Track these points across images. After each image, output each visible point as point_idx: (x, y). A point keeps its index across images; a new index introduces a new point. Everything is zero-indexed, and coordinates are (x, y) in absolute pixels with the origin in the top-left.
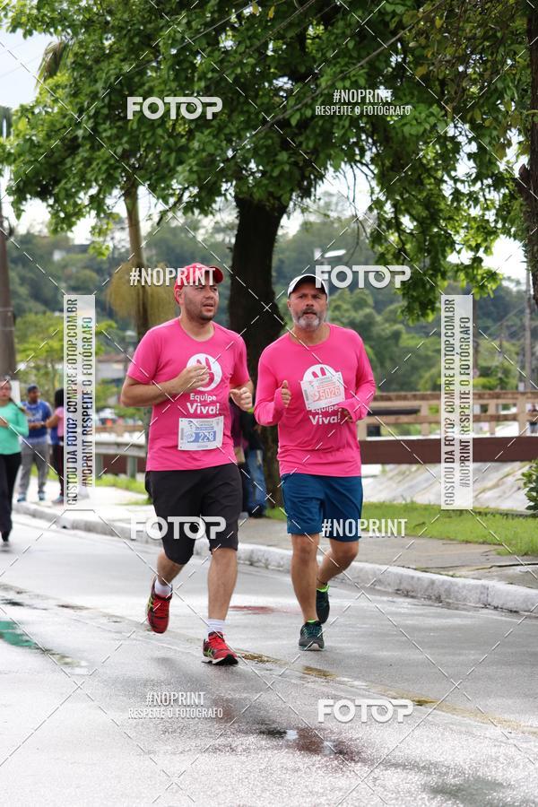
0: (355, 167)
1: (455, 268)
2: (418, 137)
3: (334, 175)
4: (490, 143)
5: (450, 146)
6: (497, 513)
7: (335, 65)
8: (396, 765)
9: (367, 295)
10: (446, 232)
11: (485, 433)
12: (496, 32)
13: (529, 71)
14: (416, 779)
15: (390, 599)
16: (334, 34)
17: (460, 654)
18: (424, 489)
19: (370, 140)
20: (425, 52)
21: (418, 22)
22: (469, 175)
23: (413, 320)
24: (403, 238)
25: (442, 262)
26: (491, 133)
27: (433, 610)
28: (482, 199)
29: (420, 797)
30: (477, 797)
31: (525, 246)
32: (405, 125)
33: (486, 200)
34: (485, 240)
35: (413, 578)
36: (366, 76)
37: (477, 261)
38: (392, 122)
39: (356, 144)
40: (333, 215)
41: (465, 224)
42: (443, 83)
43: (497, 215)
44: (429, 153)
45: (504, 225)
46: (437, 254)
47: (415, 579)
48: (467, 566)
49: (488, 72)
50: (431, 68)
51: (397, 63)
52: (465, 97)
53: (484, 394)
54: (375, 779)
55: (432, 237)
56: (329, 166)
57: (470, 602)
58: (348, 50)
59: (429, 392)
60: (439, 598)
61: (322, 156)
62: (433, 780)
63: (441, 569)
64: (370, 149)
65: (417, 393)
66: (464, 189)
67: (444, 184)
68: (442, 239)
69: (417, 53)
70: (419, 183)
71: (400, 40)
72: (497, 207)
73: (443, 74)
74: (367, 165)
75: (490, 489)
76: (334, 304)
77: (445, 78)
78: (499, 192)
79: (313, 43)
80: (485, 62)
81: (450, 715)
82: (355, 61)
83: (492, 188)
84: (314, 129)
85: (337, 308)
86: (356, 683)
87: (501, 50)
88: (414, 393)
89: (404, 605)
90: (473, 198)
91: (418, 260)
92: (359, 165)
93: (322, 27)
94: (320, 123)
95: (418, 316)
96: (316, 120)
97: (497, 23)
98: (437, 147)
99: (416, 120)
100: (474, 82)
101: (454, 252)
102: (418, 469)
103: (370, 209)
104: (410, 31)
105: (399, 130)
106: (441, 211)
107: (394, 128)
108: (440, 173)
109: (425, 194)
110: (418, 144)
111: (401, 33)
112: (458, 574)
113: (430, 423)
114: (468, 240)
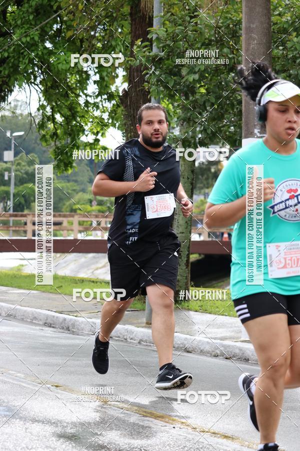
0: (31, 86)
1: (85, 145)
2: (66, 71)
3: (18, 90)
4: (107, 76)
5: (84, 76)
6: (103, 282)
7: (22, 28)
8: (38, 421)
9: (36, 158)
10: (80, 124)
11: (98, 237)
12: (112, 13)
13: (130, 36)
14: (50, 429)
15: (41, 328)
16: (22, 11)
17: (78, 360)
18: (64, 267)
19: (40, 71)
20: (72, 23)
21: (70, 6)
22: (94, 93)
23: (60, 173)
24: (56, 126)
25: (77, 141)
26: (107, 70)
27: (64, 335)
28: (101, 106)
29: (51, 439)
30: (83, 440)
31: (123, 133)
32: (59, 63)
33: (103, 107)
34: (102, 129)
35: (54, 316)
36: (38, 35)
37: (97, 141)
38: (52, 62)
39: (32, 73)
40: (18, 112)
41: (91, 120)
42: (82, 41)
43: (109, 115)
44: (72, 79)
45: (112, 122)
46: (75, 136)
47: (55, 318)
48: (84, 311)
49: (107, 36)
50: (75, 32)
51: (57, 29)
52: (94, 49)
53: (99, 215)
54: (26, 429)
55: (72, 126)
56: (16, 85)
57: (86, 331)
58: (30, 20)
59: (68, 213)
60: (68, 329)
61: (12, 79)
62: (59, 430)
63: (70, 312)
64: (40, 76)
65: (61, 213)
66: (91, 100)
67: (80, 97)
68: (78, 128)
69: (68, 23)
70: (66, 96)
71: (59, 16)
72: (110, 111)
73: (82, 36)
74: (37, 85)
75: (100, 268)
76: (17, 162)
77: (83, 38)
78: (110, 103)
79: (10, 16)
80: (105, 30)
81: (70, 394)
82: (33, 27)
83: (107, 101)
84: (8, 64)
85: (19, 164)
86: (19, 375)
87: (115, 24)
88: (59, 213)
89: (48, 331)
90: (96, 105)
91: (64, 139)
92: (33, 85)
93: (16, 7)
94: (12, 60)
95: (63, 170)
96: (10, 58)
97: (113, 9)
98: (78, 76)
99: (66, 61)
100: (99, 41)
101: (84, 136)
102: (60, 256)
103: (38, 110)
104: (64, 10)
105: (56, 66)
106: (78, 112)
107: (53, 65)
108: (78, 91)
109: (69, 102)
110: (66, 75)
111: (60, 12)
112: (79, 315)
113: (68, 230)
114: (93, 129)
